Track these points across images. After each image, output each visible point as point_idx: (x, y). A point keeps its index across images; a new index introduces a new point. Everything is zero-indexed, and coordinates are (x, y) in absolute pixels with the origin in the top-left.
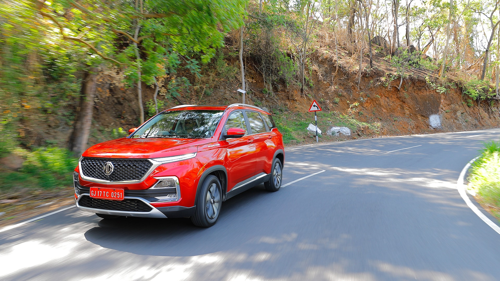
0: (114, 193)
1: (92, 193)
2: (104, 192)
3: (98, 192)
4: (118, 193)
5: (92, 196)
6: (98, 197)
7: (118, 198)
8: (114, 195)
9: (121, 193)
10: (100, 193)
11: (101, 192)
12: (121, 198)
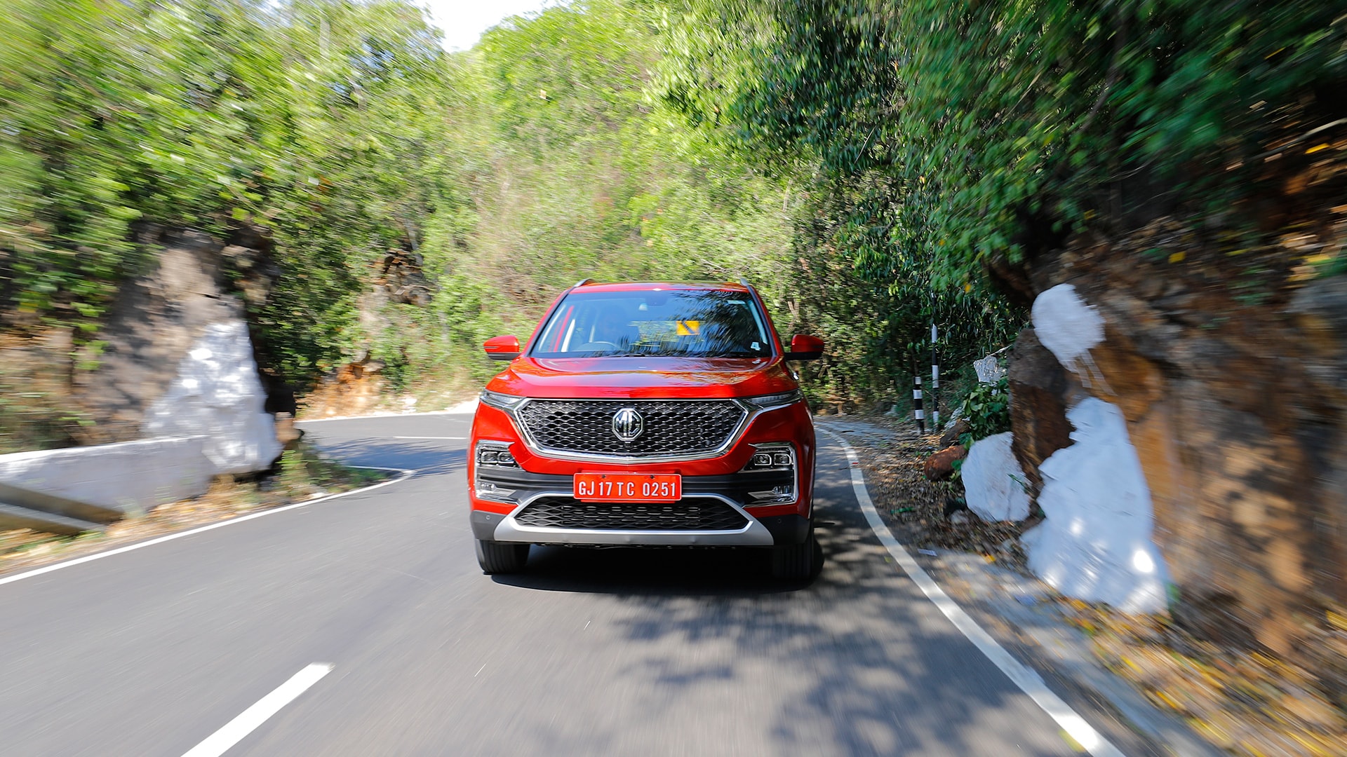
0: (651, 485)
1: (583, 487)
2: (620, 484)
3: (601, 484)
4: (663, 484)
5: (583, 496)
6: (601, 497)
7: (665, 497)
8: (652, 489)
9: (673, 485)
10: (606, 488)
11: (610, 484)
12: (672, 498)
